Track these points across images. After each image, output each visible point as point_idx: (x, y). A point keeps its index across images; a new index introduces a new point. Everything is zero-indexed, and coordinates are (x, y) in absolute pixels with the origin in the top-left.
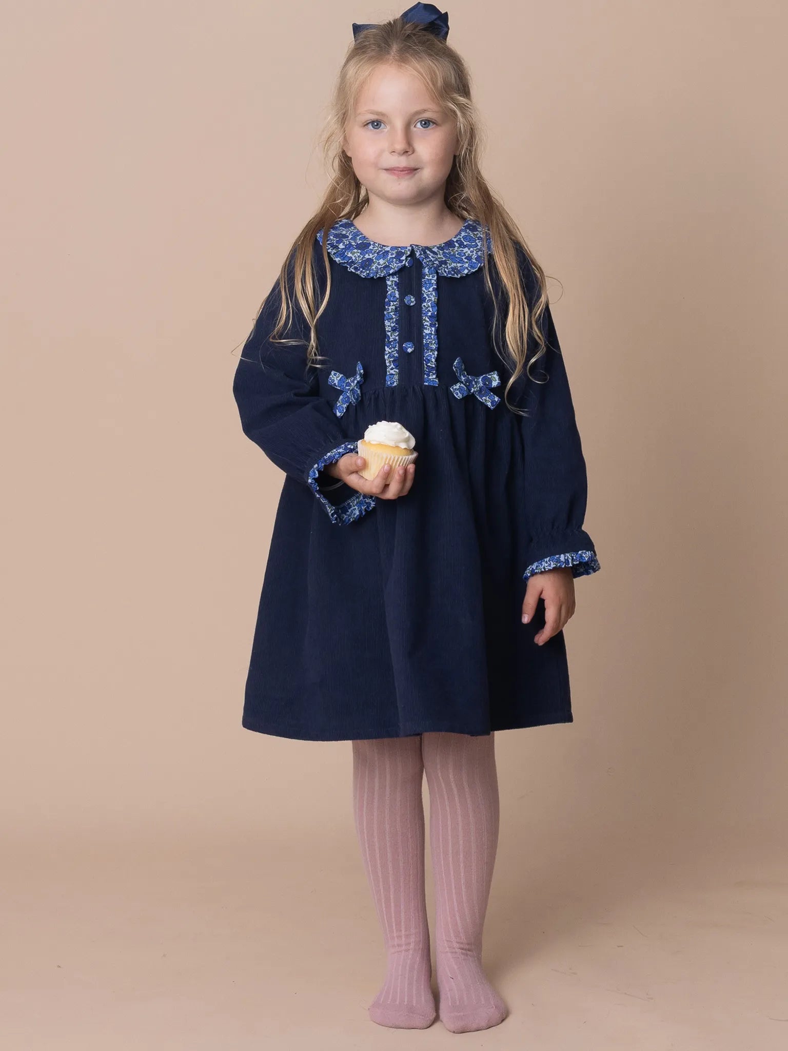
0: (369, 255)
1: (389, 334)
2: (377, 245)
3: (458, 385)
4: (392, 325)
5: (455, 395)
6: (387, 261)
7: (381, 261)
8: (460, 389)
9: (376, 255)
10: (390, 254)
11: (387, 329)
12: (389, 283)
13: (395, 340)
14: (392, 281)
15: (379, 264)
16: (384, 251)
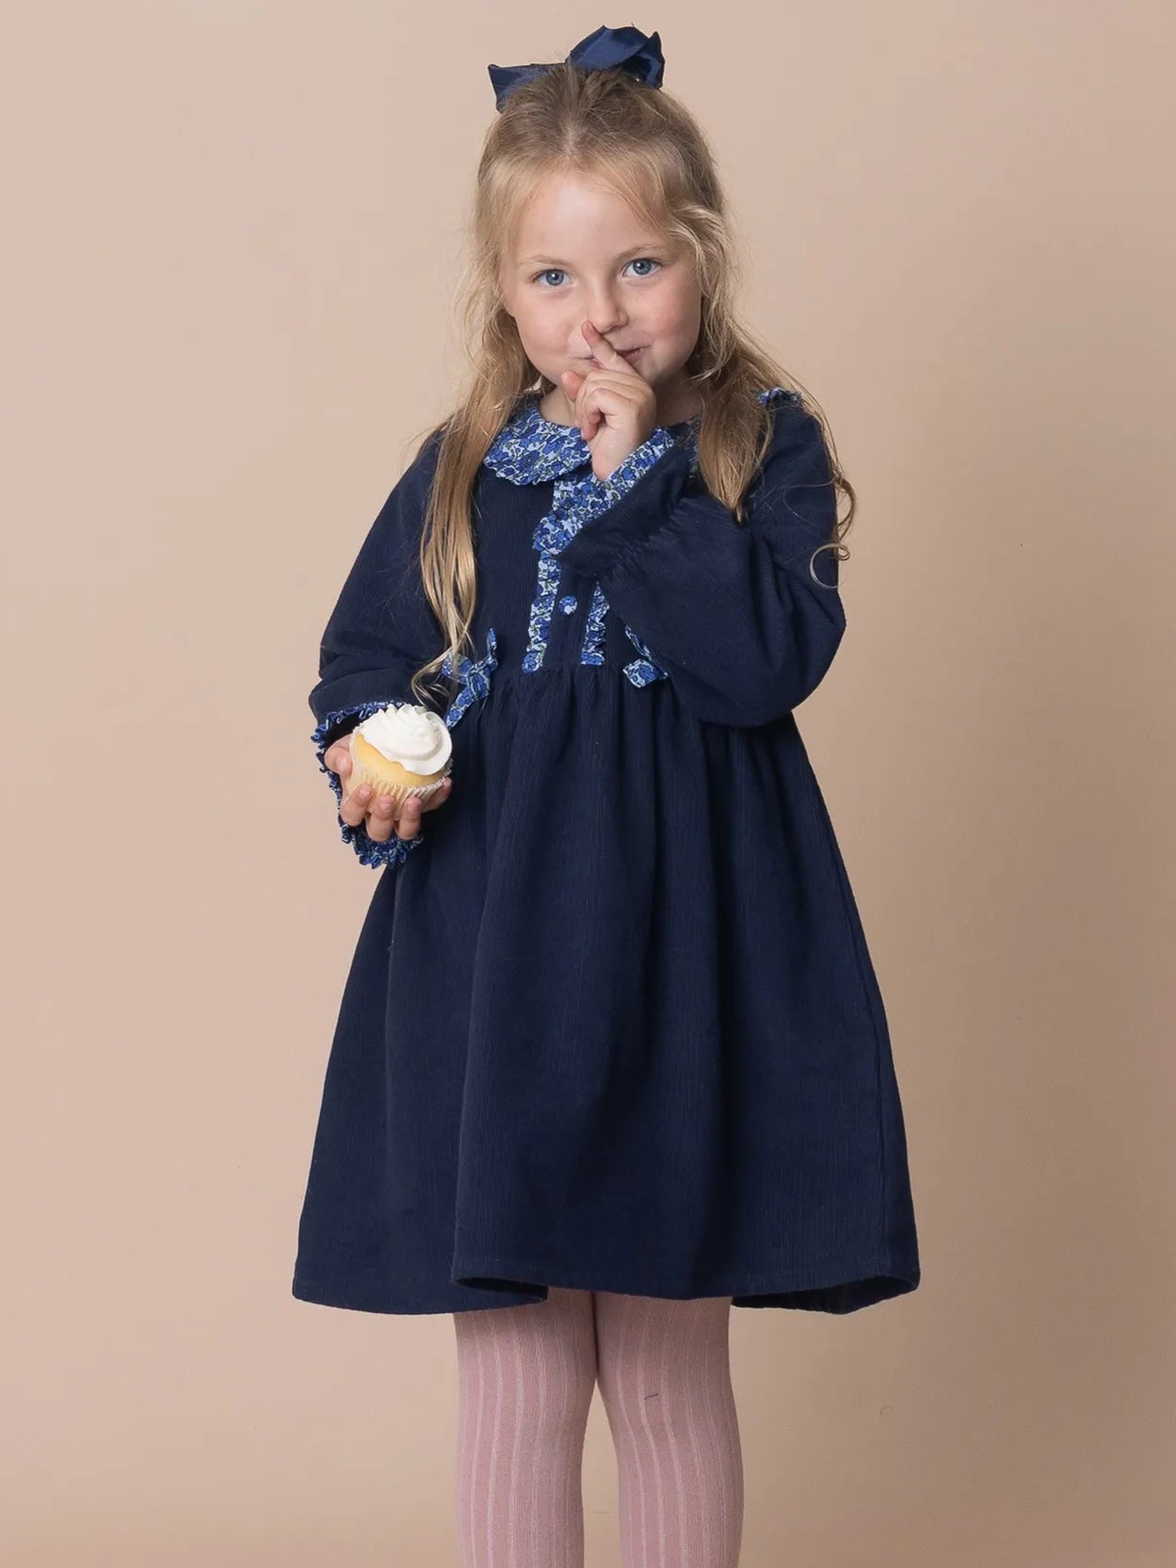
0: (535, 446)
1: (543, 584)
2: (549, 424)
3: (638, 663)
4: (552, 569)
5: (632, 680)
6: (560, 454)
7: (551, 455)
8: (642, 670)
9: (545, 443)
10: (566, 442)
11: (540, 576)
12: (557, 494)
13: (550, 594)
14: (563, 491)
15: (546, 461)
16: (558, 437)
